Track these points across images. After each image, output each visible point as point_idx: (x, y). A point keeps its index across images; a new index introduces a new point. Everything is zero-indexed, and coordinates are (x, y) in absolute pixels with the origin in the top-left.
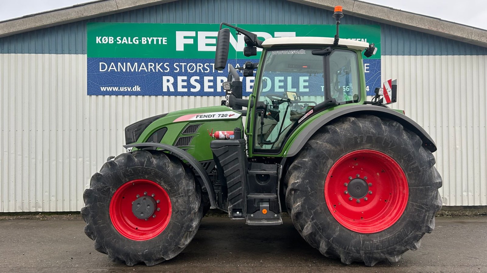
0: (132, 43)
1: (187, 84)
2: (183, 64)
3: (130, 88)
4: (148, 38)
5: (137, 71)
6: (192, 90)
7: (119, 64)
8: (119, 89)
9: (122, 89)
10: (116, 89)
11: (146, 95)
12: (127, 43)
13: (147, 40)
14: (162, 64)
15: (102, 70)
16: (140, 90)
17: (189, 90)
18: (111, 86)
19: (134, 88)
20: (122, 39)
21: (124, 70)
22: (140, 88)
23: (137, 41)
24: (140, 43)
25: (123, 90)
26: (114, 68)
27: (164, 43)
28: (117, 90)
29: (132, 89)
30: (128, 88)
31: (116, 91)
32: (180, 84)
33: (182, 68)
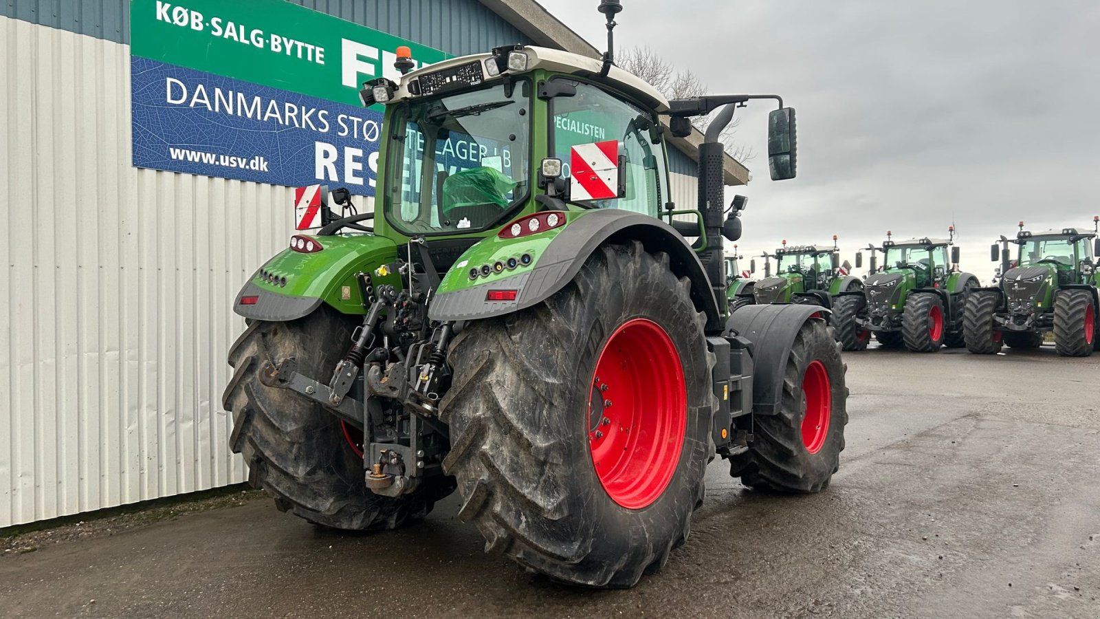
0: (247, 42)
1: (363, 168)
2: (356, 119)
3: (244, 160)
4: (285, 40)
5: (259, 118)
6: (372, 183)
7: (218, 91)
8: (218, 159)
9: (225, 161)
10: (209, 158)
11: (280, 184)
12: (236, 39)
13: (282, 44)
14: (313, 110)
15: (172, 99)
16: (266, 170)
17: (366, 182)
18: (197, 150)
19: (252, 162)
20: (224, 26)
21: (230, 111)
22: (266, 163)
23: (261, 40)
24: (267, 46)
25: (227, 164)
26: (204, 99)
27: (318, 61)
28: (212, 162)
29: (248, 163)
30: (239, 159)
31: (211, 165)
32: (350, 166)
33: (353, 129)
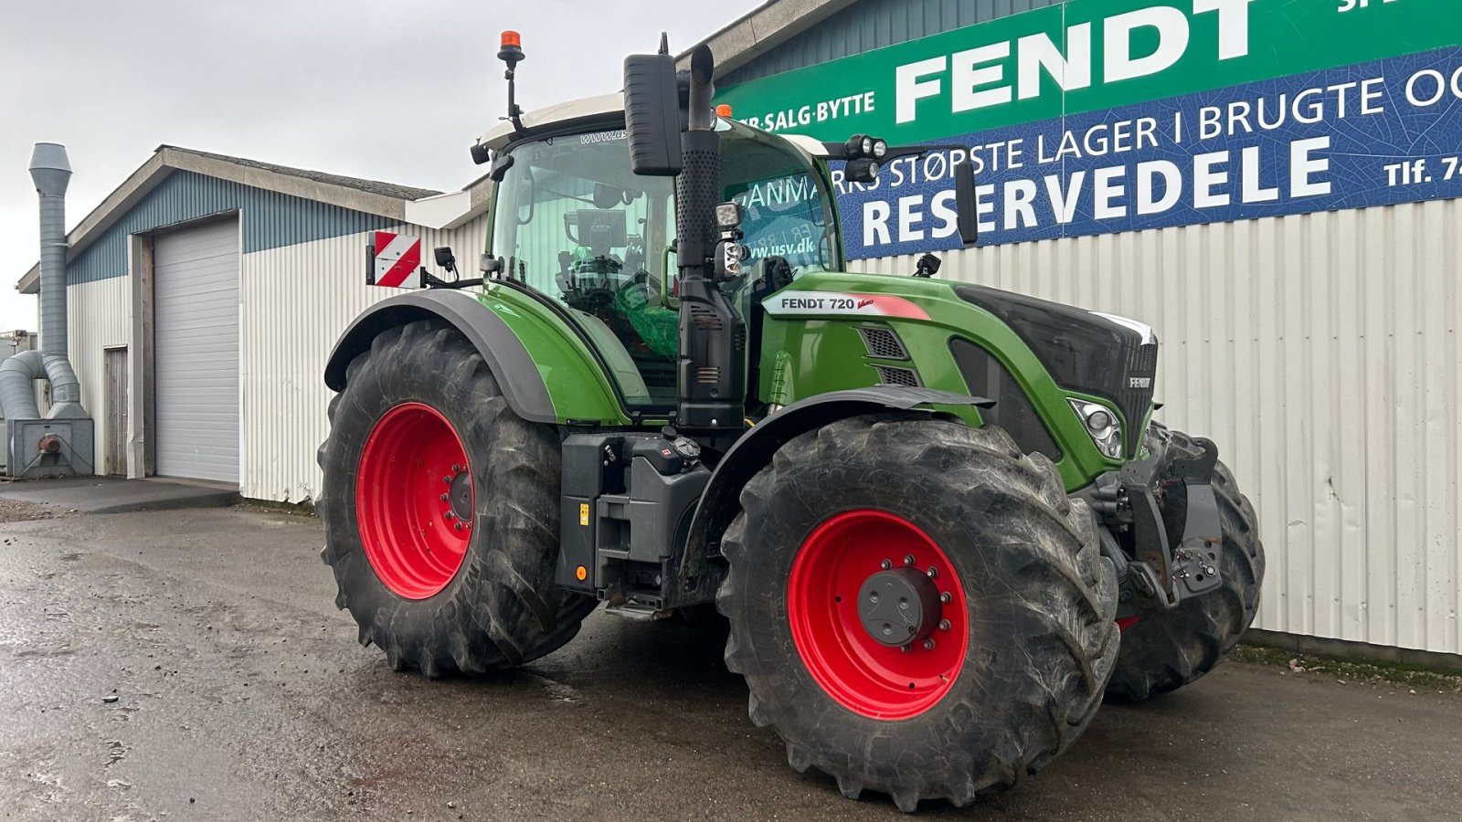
0: (795, 124)
1: (923, 218)
2: (913, 160)
4: (831, 103)
5: (805, 198)
6: (937, 233)
7: (770, 185)
8: (770, 251)
10: (763, 252)
13: (829, 110)
16: (812, 250)
17: (928, 234)
19: (799, 245)
20: (774, 120)
21: (780, 201)
22: (812, 243)
23: (808, 116)
24: (814, 119)
25: (778, 253)
26: (758, 197)
27: (867, 109)
29: (795, 248)
30: (787, 247)
32: (906, 219)
33: (910, 173)
